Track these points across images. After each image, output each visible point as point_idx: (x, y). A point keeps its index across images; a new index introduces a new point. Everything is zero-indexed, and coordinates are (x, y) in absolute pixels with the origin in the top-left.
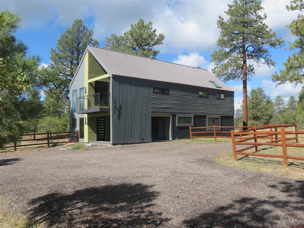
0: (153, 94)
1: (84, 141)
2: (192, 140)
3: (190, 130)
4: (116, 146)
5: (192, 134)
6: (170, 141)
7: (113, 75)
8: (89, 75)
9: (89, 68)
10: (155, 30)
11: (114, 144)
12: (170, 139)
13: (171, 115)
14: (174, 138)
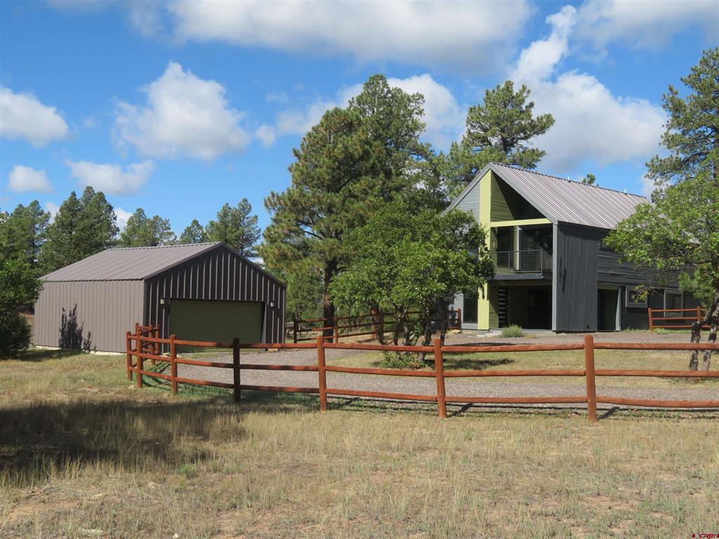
0: (600, 252)
1: (477, 327)
2: (652, 330)
3: (650, 314)
4: (560, 334)
5: (653, 320)
6: (618, 331)
7: (559, 222)
8: (491, 214)
9: (492, 202)
10: (532, 105)
11: (558, 332)
12: (618, 328)
13: (619, 287)
14: (623, 328)
